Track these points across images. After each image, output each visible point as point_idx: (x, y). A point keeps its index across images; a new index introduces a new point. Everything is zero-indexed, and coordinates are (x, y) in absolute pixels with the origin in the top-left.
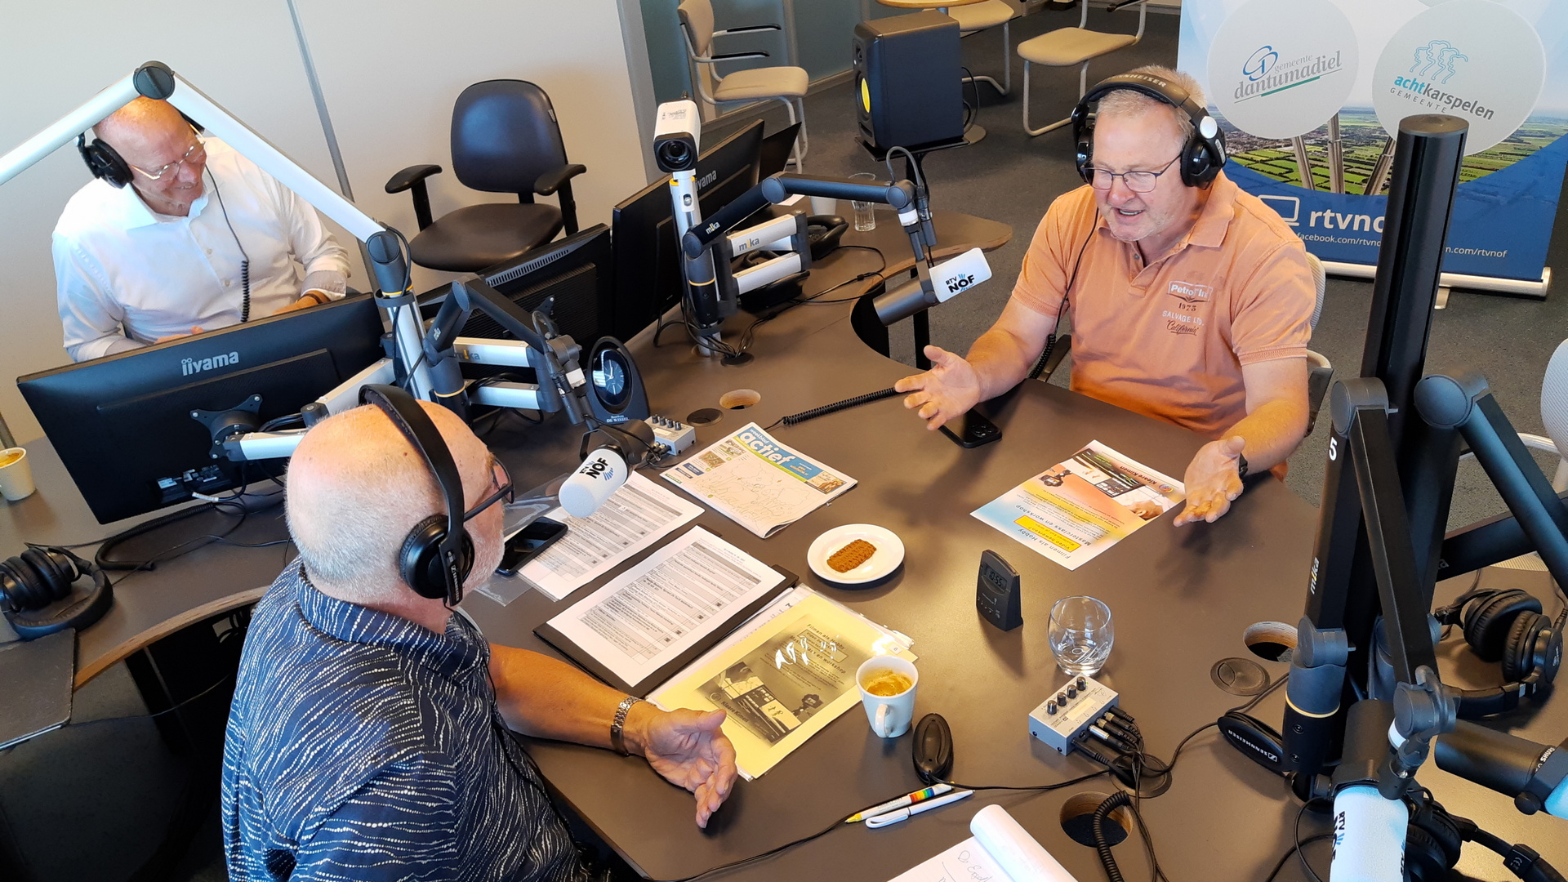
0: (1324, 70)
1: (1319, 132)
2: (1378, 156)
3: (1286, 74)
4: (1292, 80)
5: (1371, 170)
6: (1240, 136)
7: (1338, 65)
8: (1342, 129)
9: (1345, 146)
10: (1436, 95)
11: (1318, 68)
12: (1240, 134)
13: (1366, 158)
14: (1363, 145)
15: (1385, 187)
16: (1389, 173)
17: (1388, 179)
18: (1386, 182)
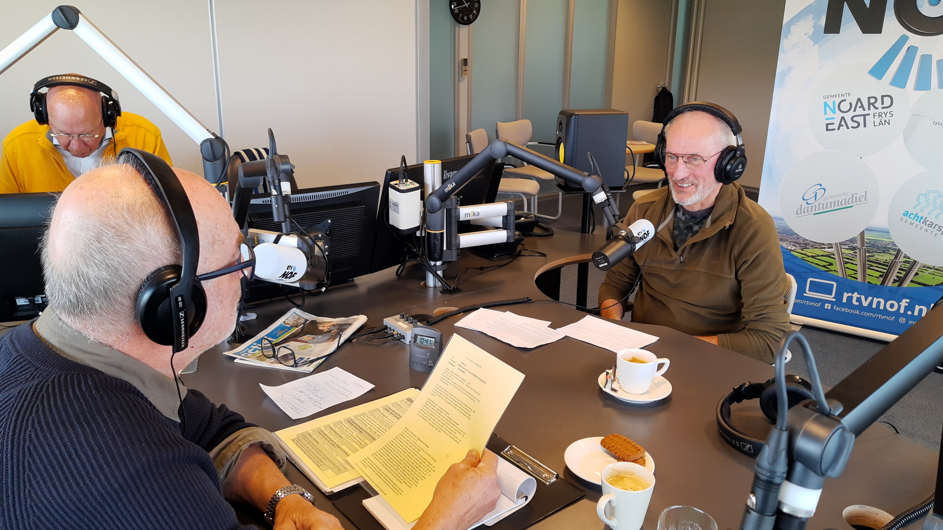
0: (856, 202)
1: (851, 241)
2: (891, 261)
3: (831, 202)
4: (834, 206)
5: (886, 269)
6: (798, 238)
7: (865, 200)
8: (867, 241)
9: (868, 252)
10: (931, 225)
11: (852, 200)
12: (799, 237)
13: (882, 261)
14: (881, 253)
15: (895, 281)
16: (898, 272)
17: (897, 276)
18: (896, 278)
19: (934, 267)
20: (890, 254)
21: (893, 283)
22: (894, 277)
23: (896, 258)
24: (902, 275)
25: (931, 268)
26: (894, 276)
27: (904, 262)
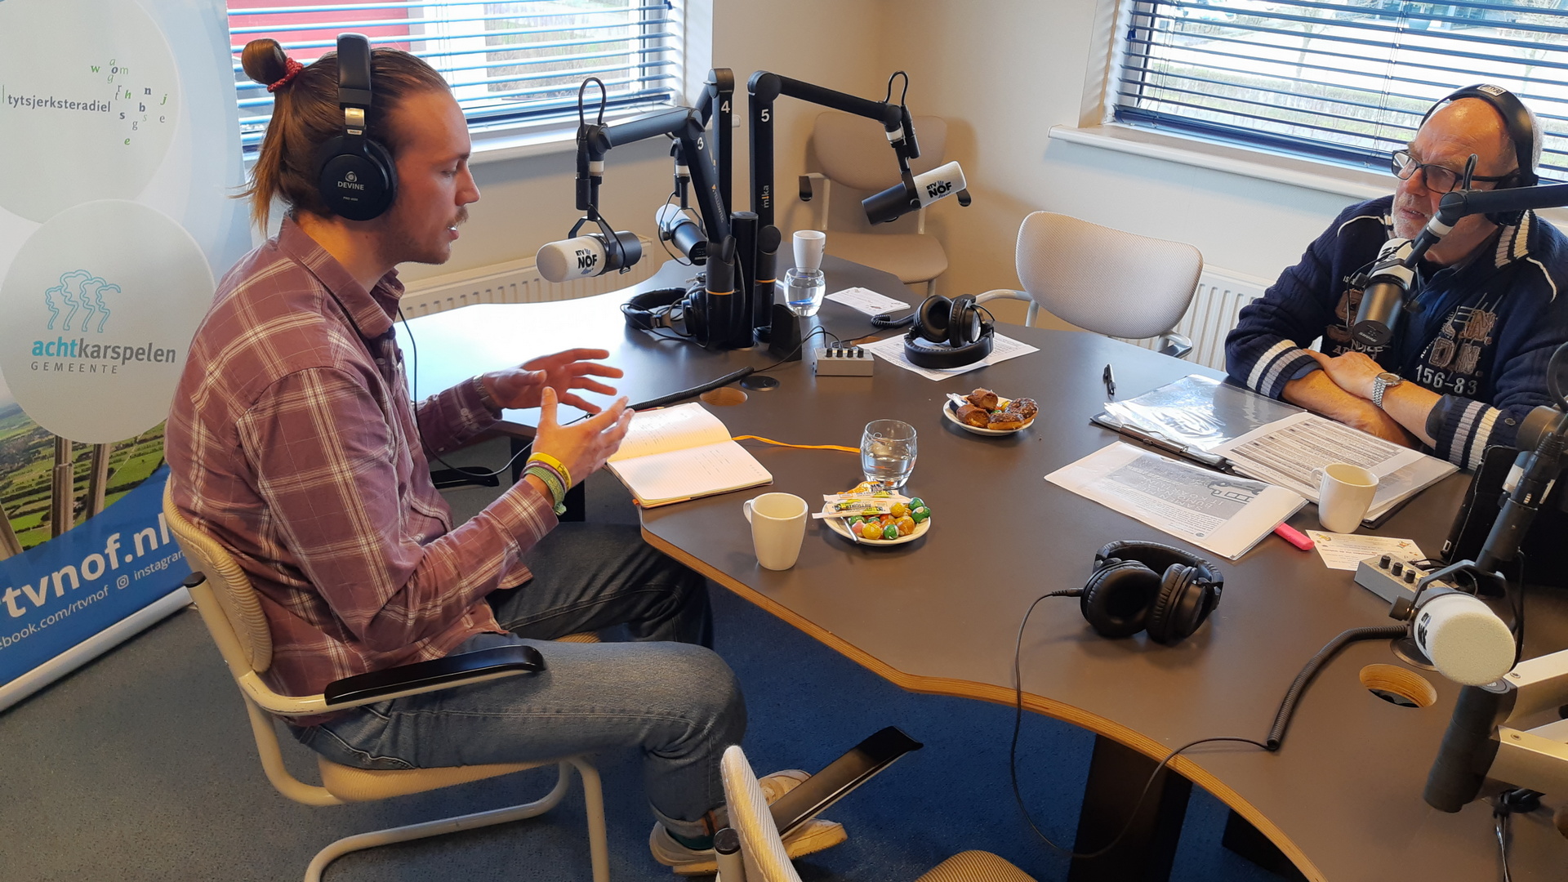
2: (51, 472)
5: (49, 497)
10: (97, 353)
13: (33, 483)
14: (23, 466)
15: (77, 511)
16: (76, 490)
17: (78, 499)
18: (76, 503)
19: (136, 438)
20: (44, 457)
21: (75, 517)
22: (73, 504)
23: (58, 461)
24: (86, 491)
25: (132, 445)
26: (71, 503)
27: (78, 461)
